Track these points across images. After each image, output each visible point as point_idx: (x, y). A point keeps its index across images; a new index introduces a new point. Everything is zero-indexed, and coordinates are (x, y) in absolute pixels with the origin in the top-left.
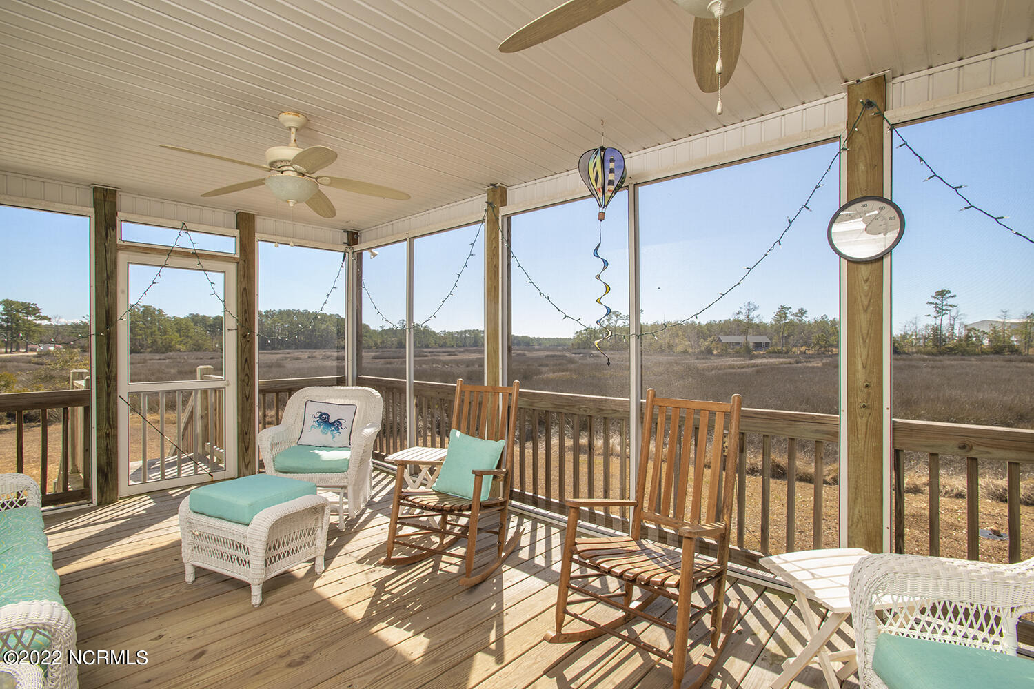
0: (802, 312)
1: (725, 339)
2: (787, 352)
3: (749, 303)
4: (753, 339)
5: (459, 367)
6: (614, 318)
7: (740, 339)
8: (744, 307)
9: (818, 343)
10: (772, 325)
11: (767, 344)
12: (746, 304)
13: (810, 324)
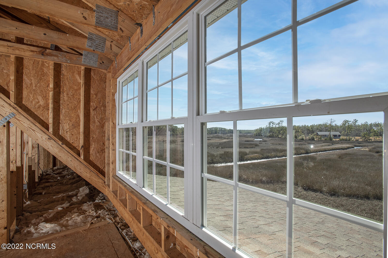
0: (356, 121)
1: (320, 133)
2: (349, 140)
3: (331, 119)
4: (333, 133)
5: (214, 148)
6: (272, 124)
7: (327, 133)
8: (329, 121)
9: (364, 136)
10: (341, 127)
11: (339, 136)
12: (330, 119)
13: (359, 126)
